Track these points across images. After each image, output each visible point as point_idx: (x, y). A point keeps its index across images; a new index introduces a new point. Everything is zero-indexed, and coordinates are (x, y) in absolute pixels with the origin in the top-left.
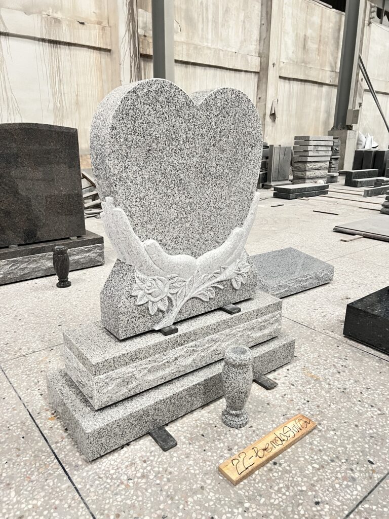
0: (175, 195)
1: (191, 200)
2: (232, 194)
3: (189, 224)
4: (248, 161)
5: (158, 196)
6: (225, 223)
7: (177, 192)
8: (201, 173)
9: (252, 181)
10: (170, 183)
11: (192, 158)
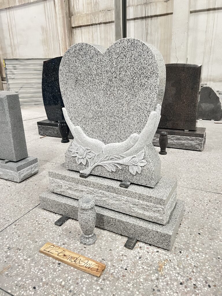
0: (91, 105)
1: (101, 109)
2: (131, 110)
3: (100, 123)
4: (144, 88)
5: (82, 105)
6: (126, 128)
7: (92, 104)
8: (107, 94)
9: (149, 103)
10: (88, 98)
11: (101, 85)
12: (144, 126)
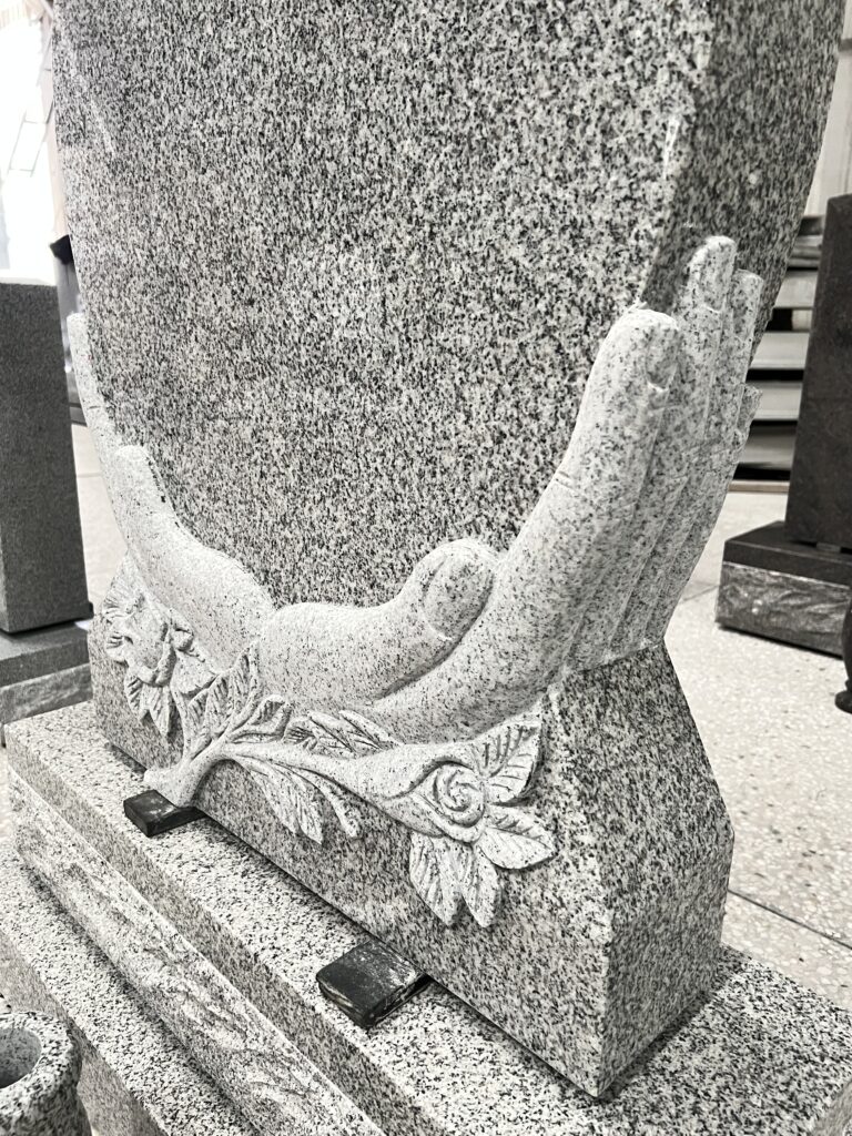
0: (201, 282)
1: (253, 314)
2: (445, 306)
3: (249, 431)
4: (564, 47)
5: (158, 283)
6: (404, 483)
7: (205, 270)
8: (286, 173)
9: (600, 213)
10: (183, 228)
11: (248, 98)
12: (547, 468)
